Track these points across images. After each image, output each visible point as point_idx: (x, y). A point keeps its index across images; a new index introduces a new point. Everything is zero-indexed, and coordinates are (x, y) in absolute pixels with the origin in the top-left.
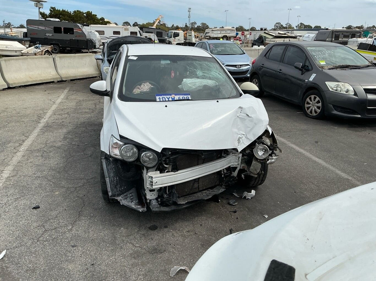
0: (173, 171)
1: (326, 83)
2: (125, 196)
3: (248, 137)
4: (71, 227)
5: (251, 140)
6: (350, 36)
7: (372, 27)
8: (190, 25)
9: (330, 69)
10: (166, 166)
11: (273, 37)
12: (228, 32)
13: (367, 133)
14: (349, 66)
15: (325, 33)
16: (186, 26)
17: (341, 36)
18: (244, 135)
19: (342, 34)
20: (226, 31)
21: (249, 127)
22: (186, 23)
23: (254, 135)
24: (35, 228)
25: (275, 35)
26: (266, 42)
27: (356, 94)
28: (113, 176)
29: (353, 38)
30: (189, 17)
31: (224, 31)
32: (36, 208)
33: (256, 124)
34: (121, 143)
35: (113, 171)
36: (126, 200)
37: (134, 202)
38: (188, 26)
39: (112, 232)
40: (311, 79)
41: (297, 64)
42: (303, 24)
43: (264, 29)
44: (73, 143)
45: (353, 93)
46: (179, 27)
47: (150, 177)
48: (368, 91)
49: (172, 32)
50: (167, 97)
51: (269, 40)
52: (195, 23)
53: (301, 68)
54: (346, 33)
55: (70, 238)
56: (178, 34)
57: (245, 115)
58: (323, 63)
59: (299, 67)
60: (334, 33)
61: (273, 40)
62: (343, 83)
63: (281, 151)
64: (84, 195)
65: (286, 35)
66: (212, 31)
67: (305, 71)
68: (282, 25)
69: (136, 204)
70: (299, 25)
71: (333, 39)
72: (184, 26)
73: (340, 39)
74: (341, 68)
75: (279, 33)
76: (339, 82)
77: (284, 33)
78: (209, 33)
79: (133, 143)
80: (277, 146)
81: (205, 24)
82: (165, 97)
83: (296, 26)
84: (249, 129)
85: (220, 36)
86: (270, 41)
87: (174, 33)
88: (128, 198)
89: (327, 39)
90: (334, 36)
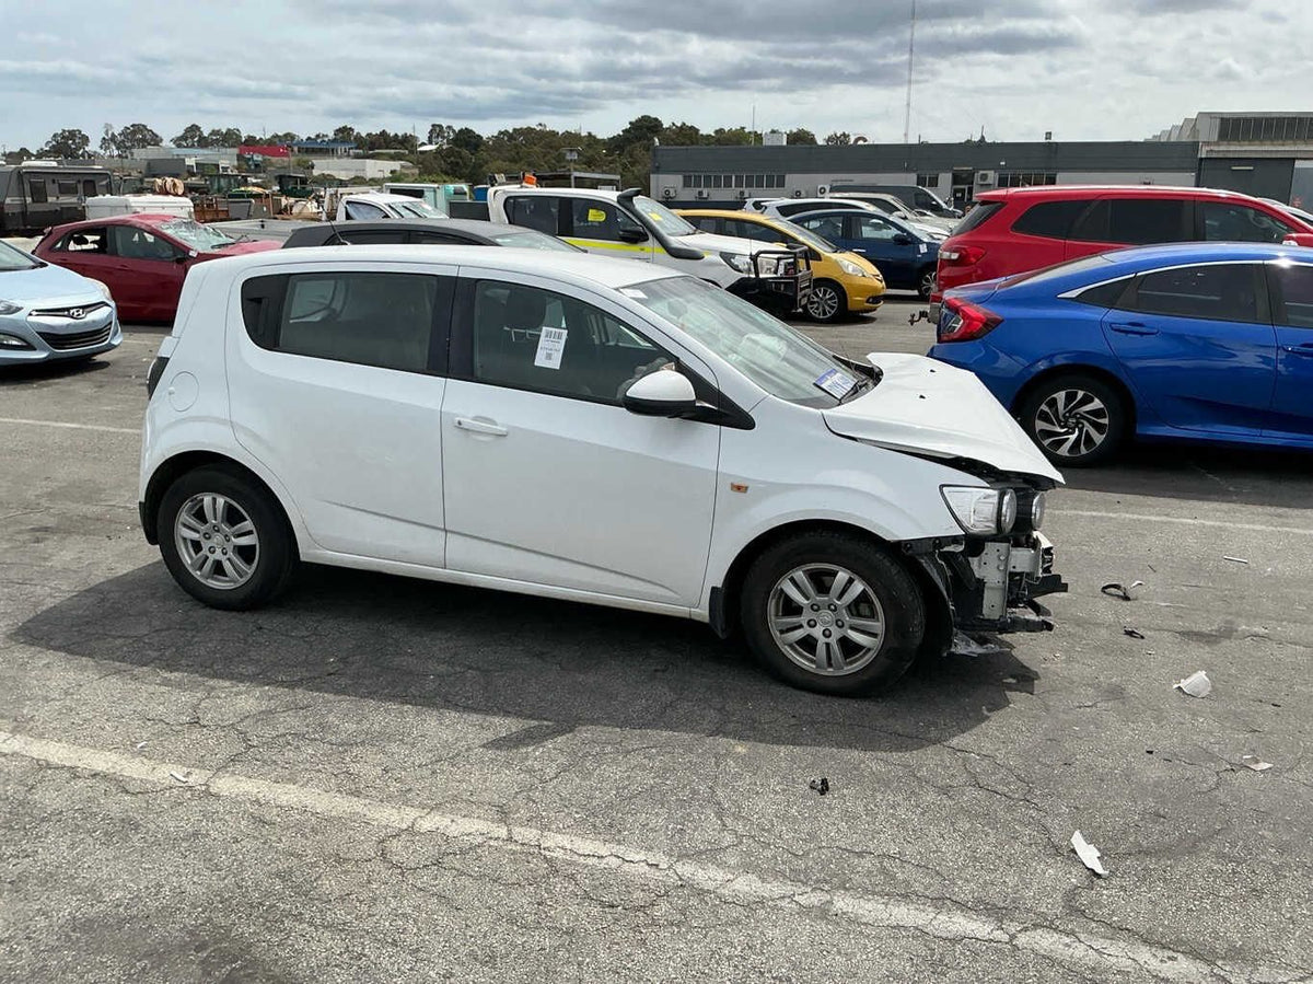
6: (80, 187)
17: (50, 187)
19: (53, 182)
54: (63, 176)
60: (26, 179)
71: (29, 200)
73: (50, 199)
89: (8, 201)
90: (27, 187)
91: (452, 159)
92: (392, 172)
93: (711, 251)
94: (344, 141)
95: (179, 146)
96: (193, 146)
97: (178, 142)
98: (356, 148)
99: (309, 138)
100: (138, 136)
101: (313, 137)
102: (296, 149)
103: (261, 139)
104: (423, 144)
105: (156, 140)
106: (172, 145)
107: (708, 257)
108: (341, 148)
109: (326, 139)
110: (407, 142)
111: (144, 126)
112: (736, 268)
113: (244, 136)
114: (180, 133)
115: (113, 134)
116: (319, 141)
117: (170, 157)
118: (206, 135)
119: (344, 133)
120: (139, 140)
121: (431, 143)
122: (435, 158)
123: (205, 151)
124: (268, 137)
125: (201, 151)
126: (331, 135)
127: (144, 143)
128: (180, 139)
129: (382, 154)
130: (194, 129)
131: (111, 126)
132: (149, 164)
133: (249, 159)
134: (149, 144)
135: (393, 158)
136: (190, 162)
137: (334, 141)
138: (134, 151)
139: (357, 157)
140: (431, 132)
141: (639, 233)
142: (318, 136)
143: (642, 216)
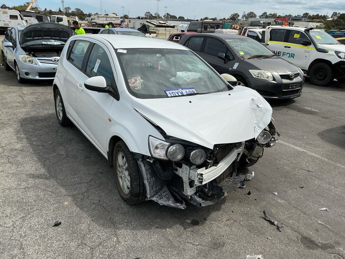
0: (215, 165)
1: (250, 71)
2: (159, 196)
3: (260, 126)
4: (116, 239)
5: (262, 128)
6: (216, 27)
7: (223, 19)
8: (64, 10)
9: (249, 59)
10: (209, 161)
11: (155, 26)
12: (113, 20)
13: (286, 111)
14: (262, 56)
15: (196, 24)
16: (60, 10)
17: (209, 27)
18: (256, 124)
19: (210, 25)
20: (111, 18)
21: (260, 117)
22: (60, 8)
23: (264, 123)
24: (77, 248)
25: (156, 24)
26: (149, 30)
27: (274, 80)
28: (150, 177)
29: (218, 29)
30: (62, 2)
31: (109, 18)
32: (57, 225)
33: (264, 113)
34: (168, 144)
35: (149, 172)
36: (162, 200)
37: (171, 201)
38: (62, 10)
39: (161, 235)
40: (235, 67)
41: (220, 54)
42: (169, 14)
43: (141, 18)
44: (34, 143)
45: (272, 79)
46: (53, 11)
47: (199, 174)
48: (283, 77)
49: (55, 17)
50: (176, 92)
51: (152, 28)
52: (69, 8)
53: (224, 58)
54: (212, 24)
55: (125, 251)
56: (61, 19)
57: (256, 105)
58: (242, 53)
59: (222, 57)
60: (203, 24)
61: (156, 29)
62: (263, 71)
63: (279, 135)
64: (99, 201)
65: (165, 25)
66: (98, 18)
67: (228, 60)
68: (151, 15)
69: (173, 202)
70: (165, 15)
71: (203, 29)
72: (58, 11)
73: (208, 30)
74: (256, 57)
75: (159, 23)
76: (261, 70)
77: (164, 23)
78: (95, 19)
79: (181, 143)
80: (275, 131)
81: (80, 10)
82: (174, 91)
83: (164, 16)
84: (260, 118)
85: (106, 22)
86: (153, 30)
87: (57, 18)
88: (164, 197)
89: (198, 30)
90: (203, 26)
91: (337, 22)
92: (316, 26)
93: (332, 50)
94: (305, 17)
95: (260, 18)
96: (264, 18)
97: (260, 17)
98: (308, 19)
99: (295, 16)
100: (251, 15)
101: (296, 16)
102: (291, 19)
103: (282, 16)
104: (329, 18)
105: (255, 16)
106: (259, 18)
107: (330, 52)
108: (303, 19)
109: (300, 16)
110: (324, 17)
111: (253, 12)
112: (340, 57)
113: (278, 15)
114: (261, 14)
115: (245, 15)
116: (298, 17)
117: (257, 21)
118: (268, 15)
119: (306, 15)
120: (251, 16)
121: (331, 18)
122: (331, 22)
123: (267, 19)
124: (284, 16)
125: (265, 19)
126: (302, 15)
127: (252, 17)
128: (261, 16)
129: (315, 21)
130: (265, 13)
131: (245, 12)
132: (251, 22)
133: (277, 22)
134: (253, 17)
135: (318, 22)
136: (262, 22)
137: (302, 17)
138: (249, 19)
139: (308, 21)
140: (333, 14)
141: (308, 42)
142: (298, 16)
143: (311, 37)
